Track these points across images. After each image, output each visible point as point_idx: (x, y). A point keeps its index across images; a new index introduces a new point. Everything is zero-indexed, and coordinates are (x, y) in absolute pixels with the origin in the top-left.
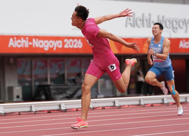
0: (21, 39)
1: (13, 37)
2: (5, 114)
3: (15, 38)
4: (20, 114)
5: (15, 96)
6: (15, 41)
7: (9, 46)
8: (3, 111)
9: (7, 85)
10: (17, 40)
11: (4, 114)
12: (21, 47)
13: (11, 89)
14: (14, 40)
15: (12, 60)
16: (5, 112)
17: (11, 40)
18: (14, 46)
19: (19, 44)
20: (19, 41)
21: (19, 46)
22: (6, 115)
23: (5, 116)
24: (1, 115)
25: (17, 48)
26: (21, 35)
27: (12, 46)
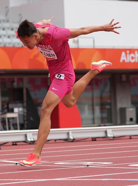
0: (134, 53)
1: (125, 50)
2: (114, 137)
3: (128, 52)
4: (131, 138)
5: (128, 119)
6: (128, 55)
7: (121, 61)
8: (111, 134)
9: (119, 105)
10: (130, 53)
11: (112, 138)
12: (135, 62)
13: (123, 111)
14: (126, 54)
15: (124, 78)
16: (113, 135)
17: (123, 54)
18: (127, 61)
19: (133, 58)
20: (132, 55)
21: (133, 61)
22: (115, 139)
23: (113, 140)
24: (110, 139)
25: (130, 63)
26: (135, 48)
27: (124, 61)
